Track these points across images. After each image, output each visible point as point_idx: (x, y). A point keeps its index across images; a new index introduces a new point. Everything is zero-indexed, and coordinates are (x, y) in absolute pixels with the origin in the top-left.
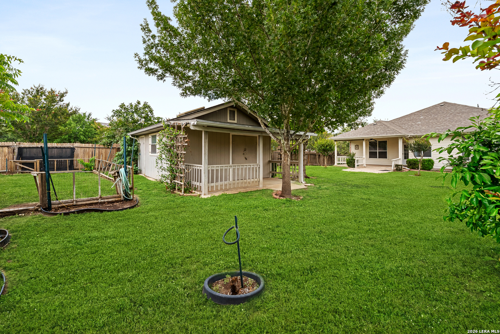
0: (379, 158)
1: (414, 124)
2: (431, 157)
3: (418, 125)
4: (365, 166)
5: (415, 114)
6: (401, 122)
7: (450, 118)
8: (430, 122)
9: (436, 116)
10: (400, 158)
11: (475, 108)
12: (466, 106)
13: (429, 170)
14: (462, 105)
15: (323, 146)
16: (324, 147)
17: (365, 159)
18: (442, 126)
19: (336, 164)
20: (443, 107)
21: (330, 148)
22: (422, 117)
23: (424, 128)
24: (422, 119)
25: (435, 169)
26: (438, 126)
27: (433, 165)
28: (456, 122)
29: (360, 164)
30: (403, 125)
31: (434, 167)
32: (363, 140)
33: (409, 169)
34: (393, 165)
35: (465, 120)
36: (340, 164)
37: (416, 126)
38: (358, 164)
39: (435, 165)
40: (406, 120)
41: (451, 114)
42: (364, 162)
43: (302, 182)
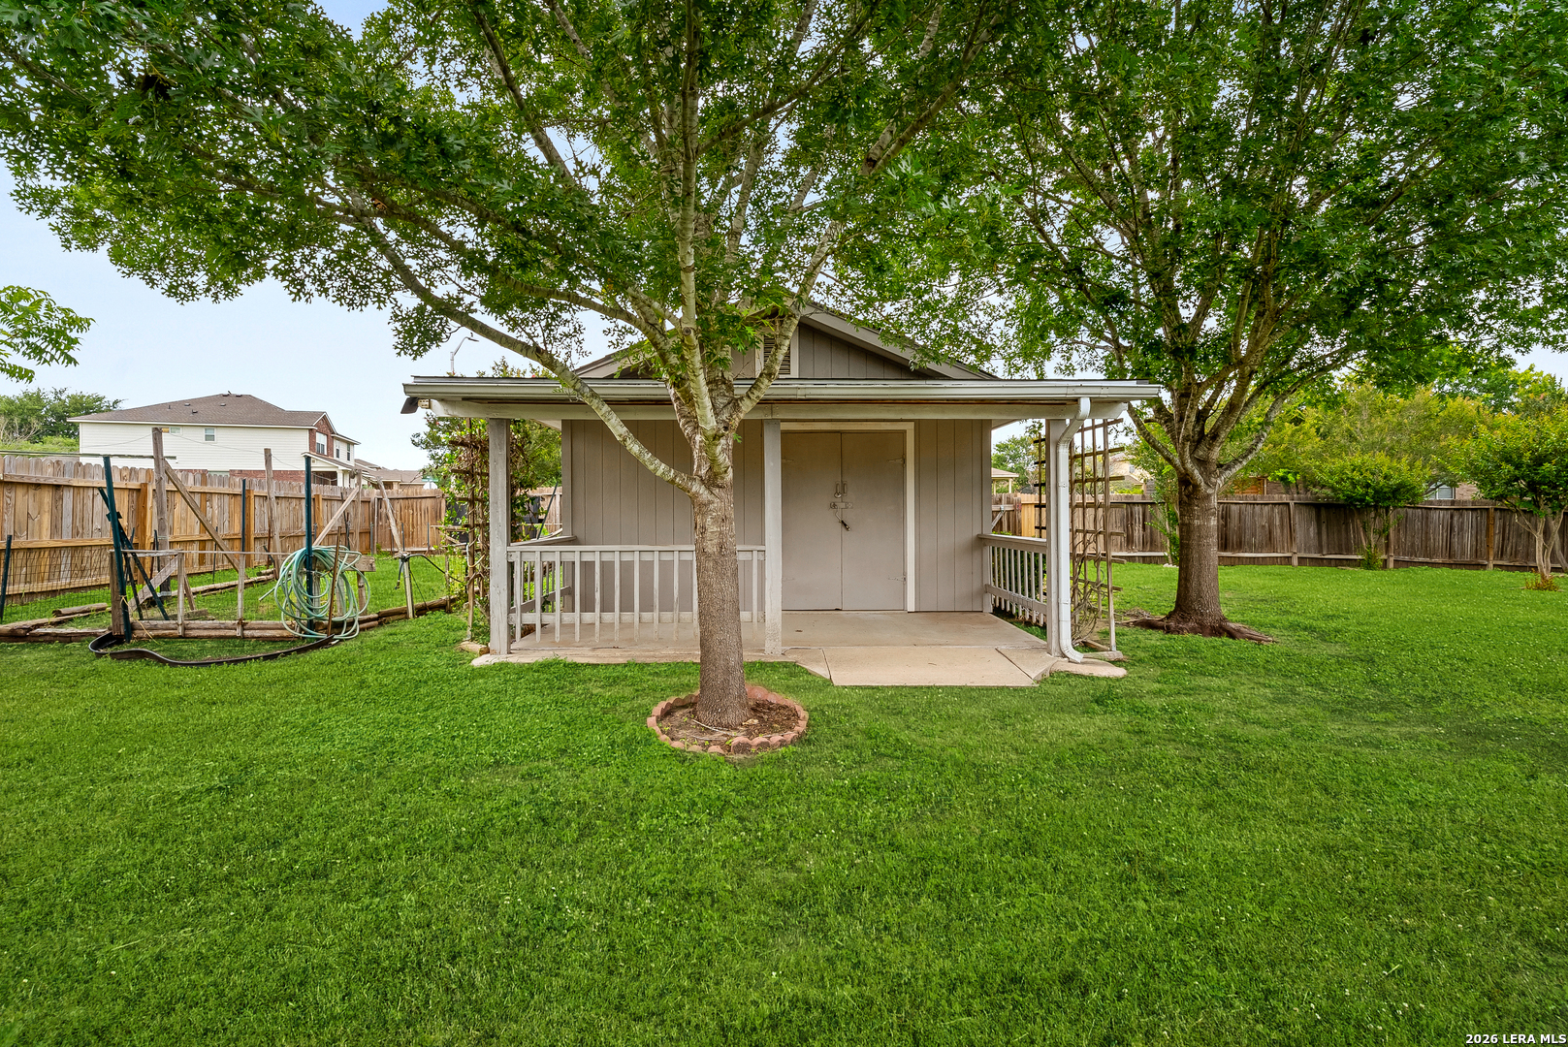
43: (1068, 655)
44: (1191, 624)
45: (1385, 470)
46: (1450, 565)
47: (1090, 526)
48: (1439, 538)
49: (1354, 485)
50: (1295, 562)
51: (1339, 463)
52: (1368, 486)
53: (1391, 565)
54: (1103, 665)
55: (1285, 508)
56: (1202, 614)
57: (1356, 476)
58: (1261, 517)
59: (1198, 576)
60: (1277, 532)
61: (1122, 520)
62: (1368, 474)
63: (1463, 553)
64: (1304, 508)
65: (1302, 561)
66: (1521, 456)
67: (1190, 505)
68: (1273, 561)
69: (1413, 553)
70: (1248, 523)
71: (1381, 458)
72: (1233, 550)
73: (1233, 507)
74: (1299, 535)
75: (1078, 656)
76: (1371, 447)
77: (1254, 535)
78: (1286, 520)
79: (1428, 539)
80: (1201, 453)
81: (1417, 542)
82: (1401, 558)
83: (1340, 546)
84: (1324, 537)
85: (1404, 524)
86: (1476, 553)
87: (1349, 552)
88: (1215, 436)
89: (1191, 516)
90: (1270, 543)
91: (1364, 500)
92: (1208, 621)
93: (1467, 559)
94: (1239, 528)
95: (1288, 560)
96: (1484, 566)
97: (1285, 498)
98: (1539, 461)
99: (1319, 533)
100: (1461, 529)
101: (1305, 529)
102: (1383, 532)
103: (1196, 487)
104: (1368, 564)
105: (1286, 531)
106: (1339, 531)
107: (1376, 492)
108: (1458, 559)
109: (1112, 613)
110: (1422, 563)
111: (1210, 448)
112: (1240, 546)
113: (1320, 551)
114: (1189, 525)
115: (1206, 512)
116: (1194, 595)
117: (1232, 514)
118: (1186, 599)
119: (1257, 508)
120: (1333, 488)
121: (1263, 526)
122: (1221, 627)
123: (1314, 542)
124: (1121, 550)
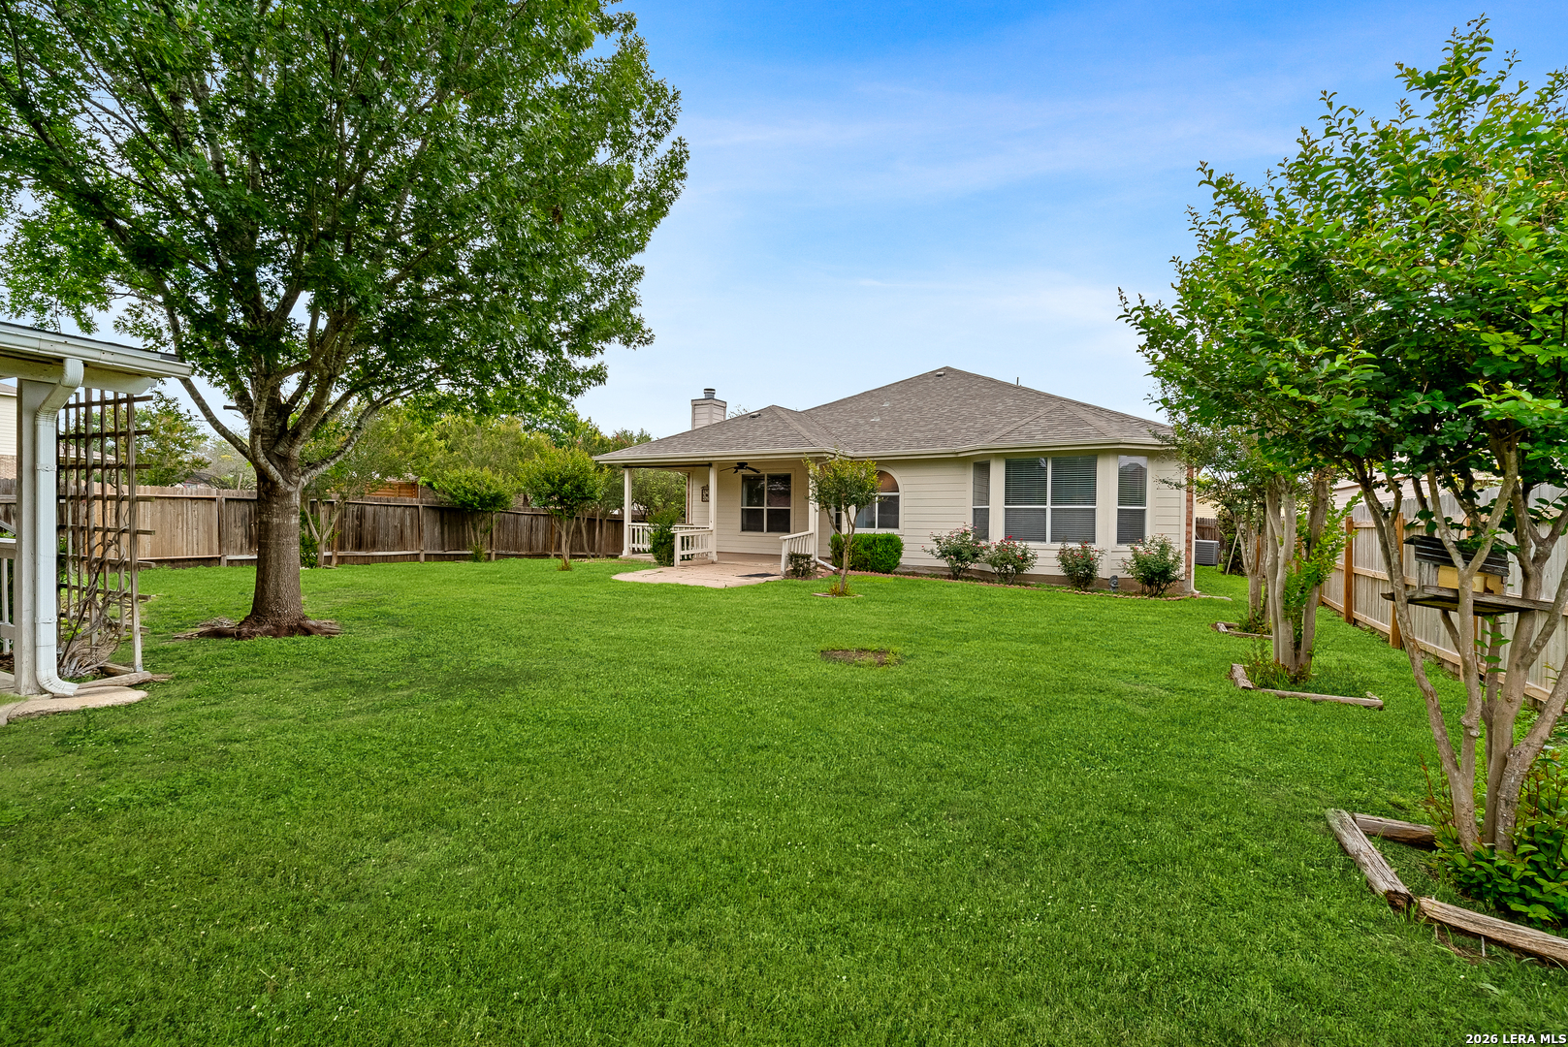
0: (768, 531)
1: (862, 422)
2: (897, 527)
3: (873, 425)
4: (715, 559)
5: (872, 396)
6: (832, 414)
7: (950, 411)
8: (905, 418)
9: (920, 404)
10: (811, 530)
11: (1010, 386)
12: (992, 380)
13: (888, 572)
14: (983, 377)
15: (548, 480)
16: (553, 485)
17: (714, 533)
18: (930, 430)
19: (626, 553)
20: (941, 379)
21: (578, 488)
22: (886, 405)
23: (884, 433)
24: (886, 408)
25: (904, 567)
26: (920, 431)
27: (900, 554)
28: (963, 421)
29: (700, 551)
30: (835, 425)
31: (902, 561)
32: (710, 465)
33: (834, 568)
34: (784, 553)
35: (984, 417)
36: (639, 551)
37: (867, 427)
38: (685, 552)
39: (904, 554)
40: (845, 410)
41: (956, 400)
42: (711, 546)
43: (47, 687)
44: (266, 627)
45: (488, 482)
46: (529, 556)
47: (110, 523)
48: (524, 537)
49: (466, 493)
50: (422, 558)
51: (457, 473)
52: (476, 494)
53: (493, 557)
54: (121, 690)
55: (415, 510)
56: (279, 615)
57: (468, 486)
58: (394, 518)
59: (277, 577)
60: (408, 532)
61: (243, 519)
62: (476, 484)
63: (538, 547)
64: (430, 511)
65: (428, 557)
66: (554, 478)
67: (268, 502)
68: (404, 558)
69: (508, 548)
70: (382, 524)
71: (487, 472)
72: (367, 549)
73: (368, 508)
74: (426, 535)
75: (70, 688)
76: (481, 464)
77: (387, 535)
78: (416, 521)
79: (517, 537)
80: (281, 449)
81: (511, 540)
82: (500, 552)
83: (458, 543)
84: (446, 536)
85: (502, 524)
86: (545, 547)
87: (464, 548)
88: (296, 433)
89: (271, 515)
90: (401, 542)
91: (472, 506)
92: (285, 622)
93: (540, 551)
94: (374, 528)
95: (416, 557)
96: (548, 556)
97: (415, 502)
98: (563, 481)
99: (442, 533)
100: (537, 529)
101: (431, 529)
102: (488, 531)
103: (274, 484)
104: (475, 558)
105: (416, 531)
106: (457, 531)
107: (482, 499)
108: (535, 552)
109: (137, 626)
110: (513, 556)
111: (291, 445)
112: (374, 546)
113: (443, 549)
114: (267, 523)
115: (286, 510)
116: (271, 596)
117: (367, 514)
118: (263, 601)
119: (390, 509)
120: (451, 495)
121: (396, 527)
122: (299, 625)
123: (438, 540)
124: (241, 553)
